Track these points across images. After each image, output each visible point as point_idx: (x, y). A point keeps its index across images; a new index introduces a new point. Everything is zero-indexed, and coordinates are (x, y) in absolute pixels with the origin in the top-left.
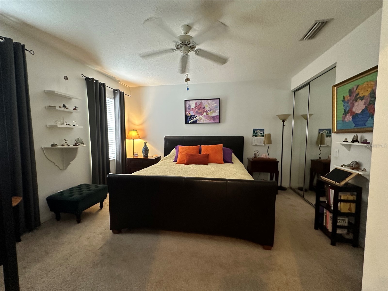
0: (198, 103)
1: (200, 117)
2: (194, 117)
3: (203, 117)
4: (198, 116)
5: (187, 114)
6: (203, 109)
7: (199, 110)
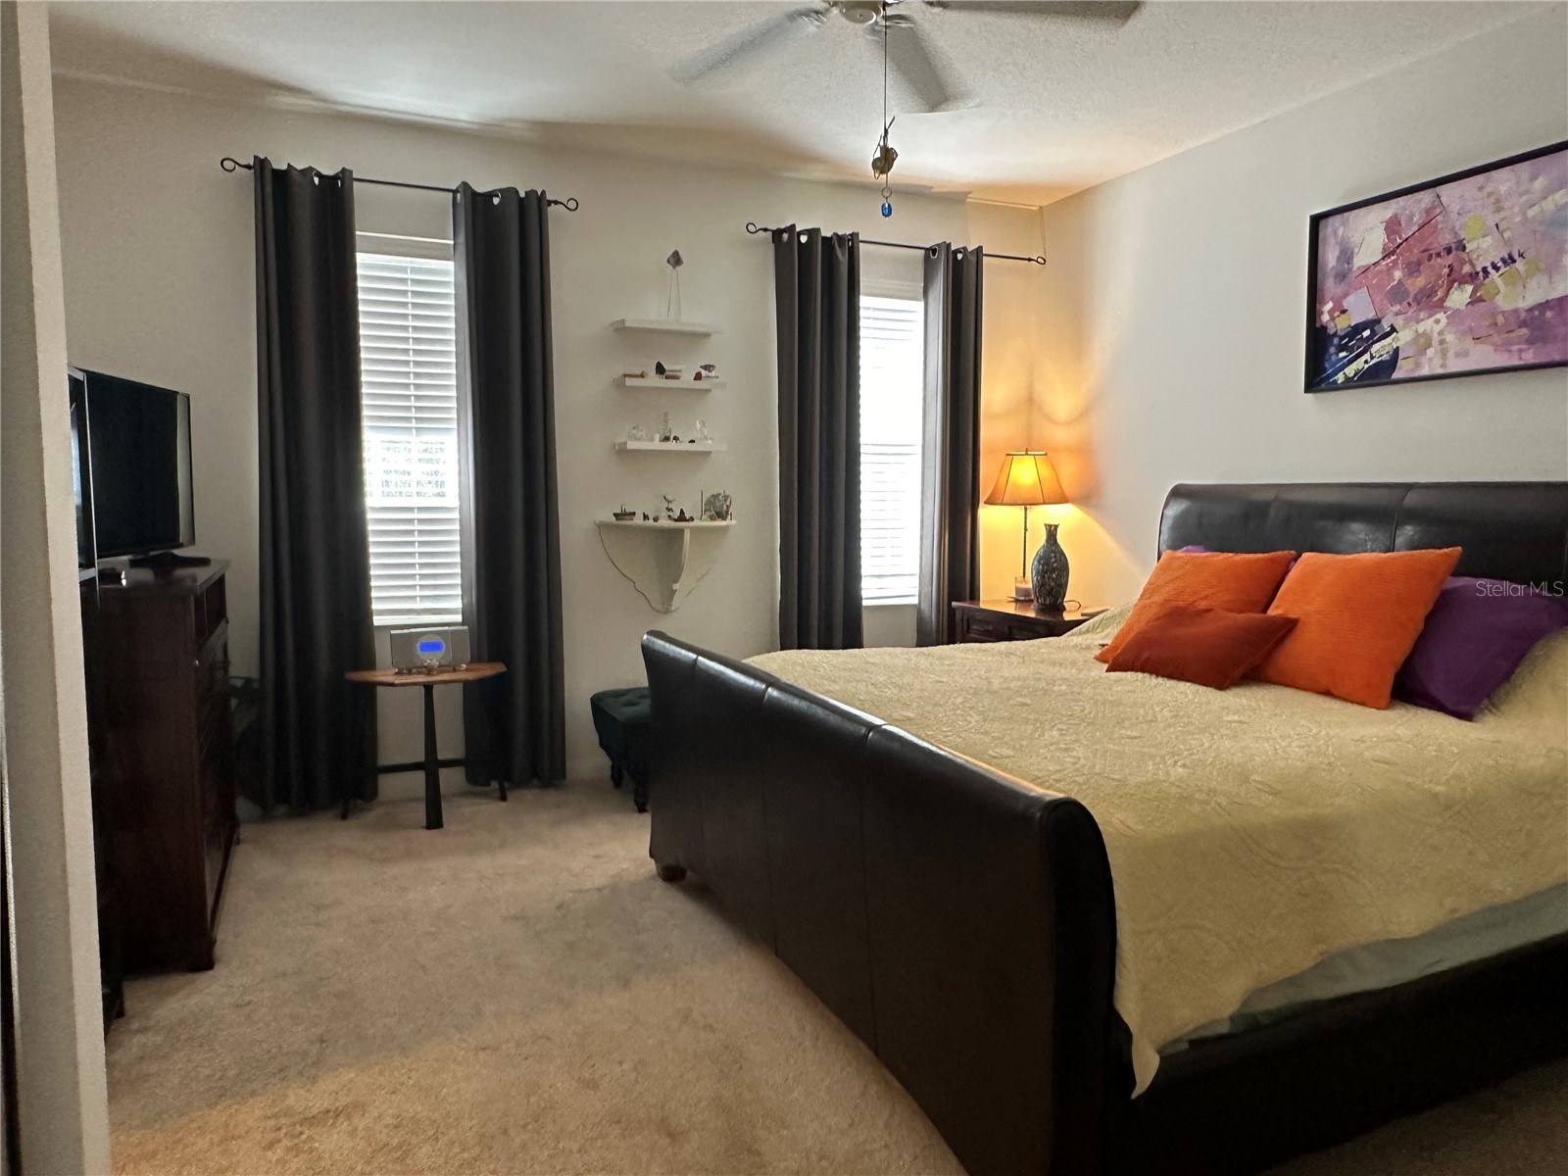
0: (1410, 218)
1: (1421, 328)
2: (1373, 333)
3: (1444, 321)
4: (1407, 322)
5: (1325, 318)
6: (1450, 260)
7: (1413, 269)
